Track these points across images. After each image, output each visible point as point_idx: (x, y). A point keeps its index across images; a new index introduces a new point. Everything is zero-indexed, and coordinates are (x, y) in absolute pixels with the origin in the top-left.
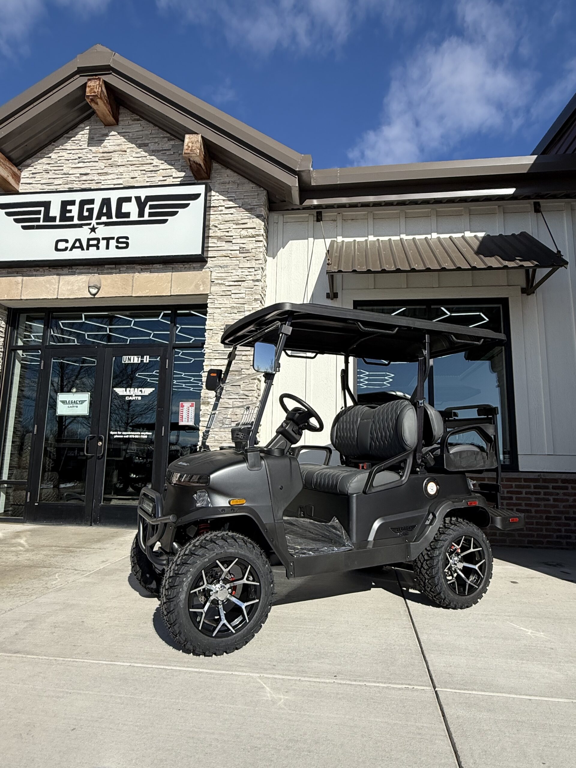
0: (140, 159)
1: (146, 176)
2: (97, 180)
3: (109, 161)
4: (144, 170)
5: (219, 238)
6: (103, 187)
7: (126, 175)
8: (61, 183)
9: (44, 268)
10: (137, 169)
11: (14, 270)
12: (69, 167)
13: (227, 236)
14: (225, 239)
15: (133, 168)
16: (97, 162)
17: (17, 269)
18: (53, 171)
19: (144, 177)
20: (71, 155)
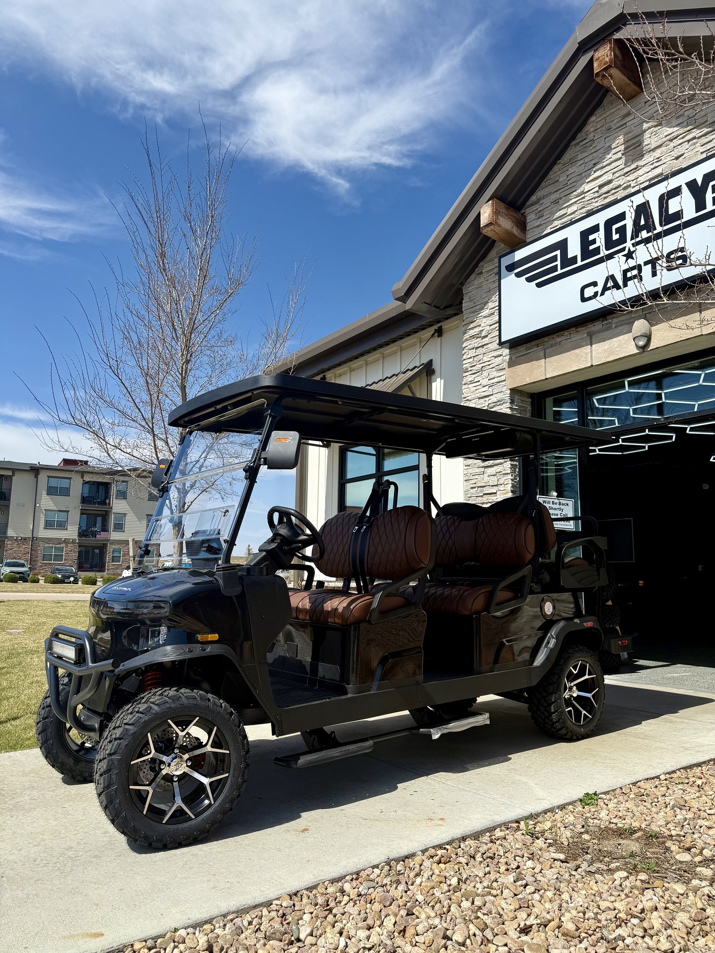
1: (698, 144)
2: (624, 183)
4: (694, 138)
6: (633, 190)
7: (665, 159)
9: (570, 330)
11: (533, 343)
15: (677, 142)
17: (537, 342)
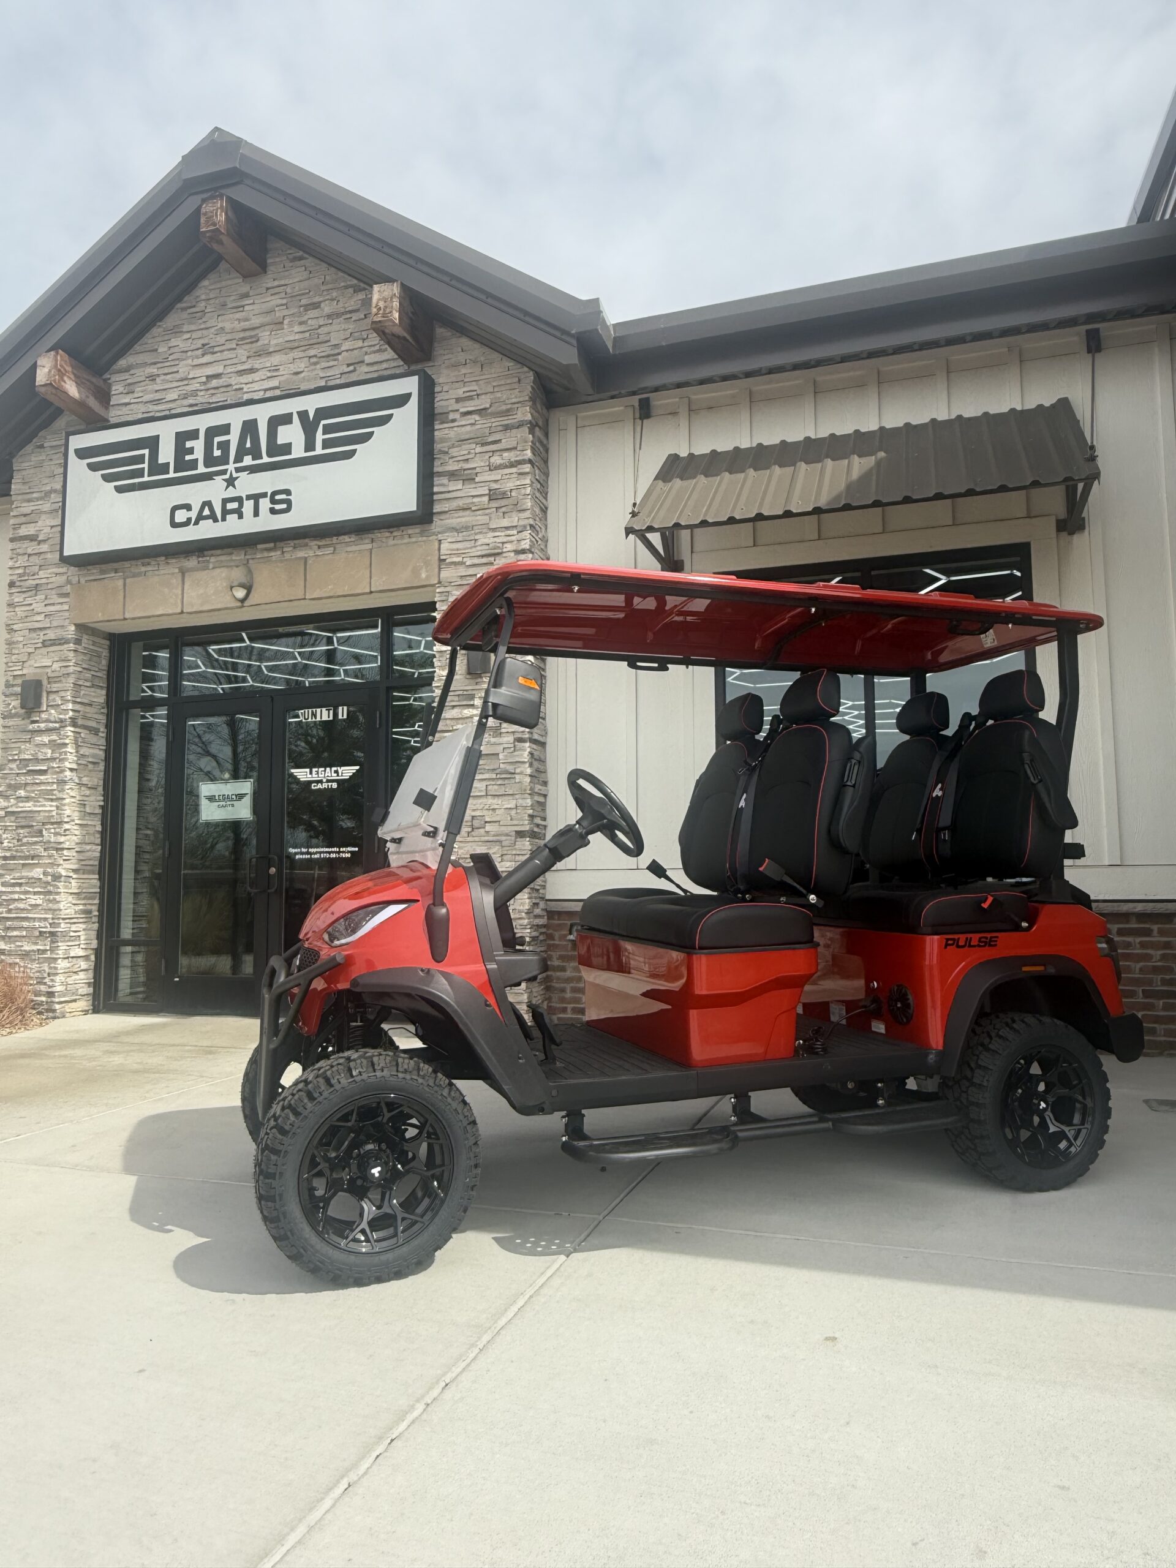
0: (307, 335)
3: (254, 345)
5: (453, 475)
8: (176, 397)
10: (301, 354)
12: (187, 365)
13: (464, 470)
14: (463, 475)
16: (235, 349)
18: (163, 377)
19: (315, 369)
20: (191, 340)
